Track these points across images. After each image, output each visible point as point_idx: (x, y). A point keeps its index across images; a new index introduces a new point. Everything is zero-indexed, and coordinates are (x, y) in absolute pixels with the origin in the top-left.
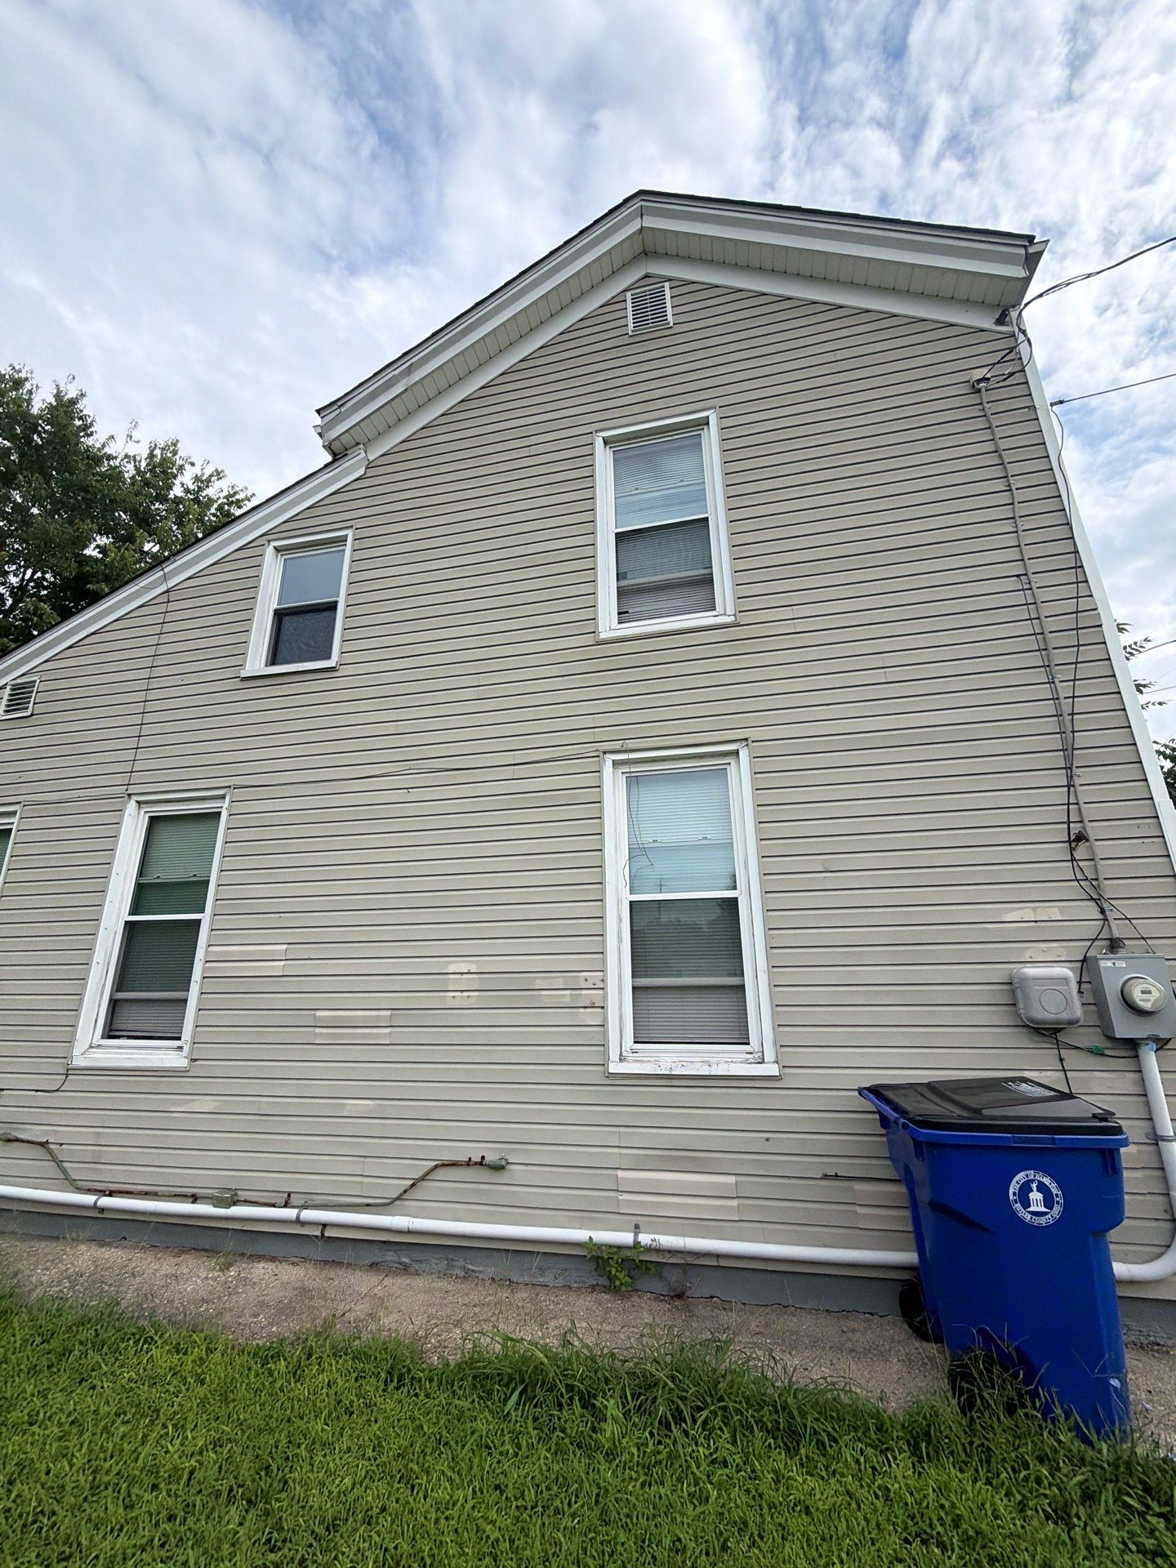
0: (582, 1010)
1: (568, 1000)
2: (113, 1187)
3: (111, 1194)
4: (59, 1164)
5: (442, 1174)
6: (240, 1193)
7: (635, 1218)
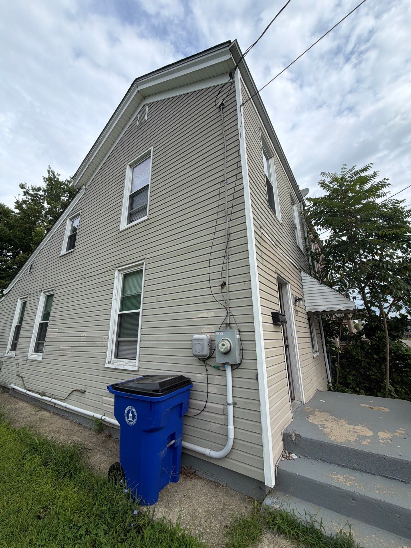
0: (103, 348)
1: (100, 344)
2: (30, 389)
3: (29, 391)
4: (24, 382)
5: (74, 393)
6: (46, 393)
7: (105, 411)
